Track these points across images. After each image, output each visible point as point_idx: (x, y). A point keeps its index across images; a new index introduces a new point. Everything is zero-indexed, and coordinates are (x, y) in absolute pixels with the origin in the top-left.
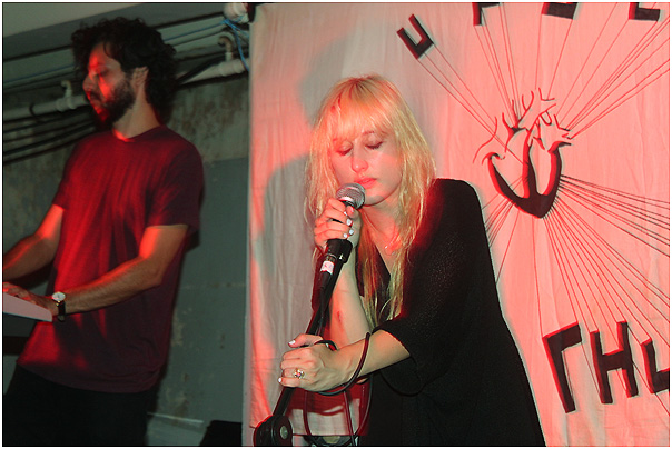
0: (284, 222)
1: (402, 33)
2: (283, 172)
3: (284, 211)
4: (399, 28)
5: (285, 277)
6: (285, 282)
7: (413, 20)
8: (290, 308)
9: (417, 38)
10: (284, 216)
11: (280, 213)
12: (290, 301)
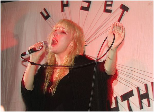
0: (6, 65)
1: (42, 13)
2: (6, 50)
3: (7, 62)
4: (40, 12)
5: (6, 81)
6: (6, 82)
7: (45, 9)
8: (7, 89)
9: (46, 15)
10: (7, 63)
11: (5, 62)
12: (7, 87)
